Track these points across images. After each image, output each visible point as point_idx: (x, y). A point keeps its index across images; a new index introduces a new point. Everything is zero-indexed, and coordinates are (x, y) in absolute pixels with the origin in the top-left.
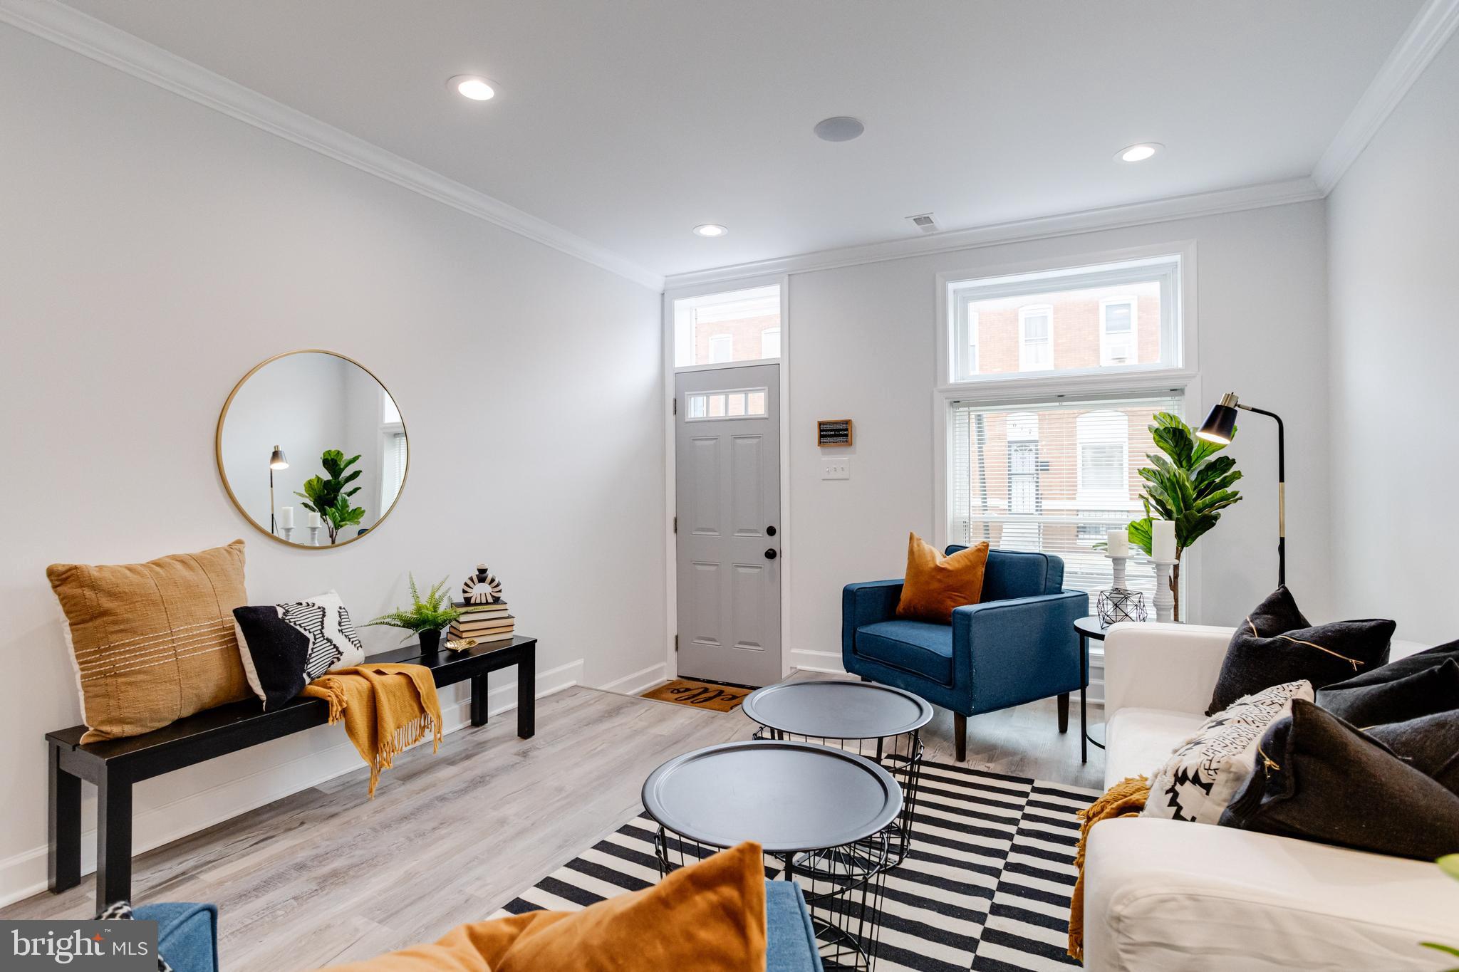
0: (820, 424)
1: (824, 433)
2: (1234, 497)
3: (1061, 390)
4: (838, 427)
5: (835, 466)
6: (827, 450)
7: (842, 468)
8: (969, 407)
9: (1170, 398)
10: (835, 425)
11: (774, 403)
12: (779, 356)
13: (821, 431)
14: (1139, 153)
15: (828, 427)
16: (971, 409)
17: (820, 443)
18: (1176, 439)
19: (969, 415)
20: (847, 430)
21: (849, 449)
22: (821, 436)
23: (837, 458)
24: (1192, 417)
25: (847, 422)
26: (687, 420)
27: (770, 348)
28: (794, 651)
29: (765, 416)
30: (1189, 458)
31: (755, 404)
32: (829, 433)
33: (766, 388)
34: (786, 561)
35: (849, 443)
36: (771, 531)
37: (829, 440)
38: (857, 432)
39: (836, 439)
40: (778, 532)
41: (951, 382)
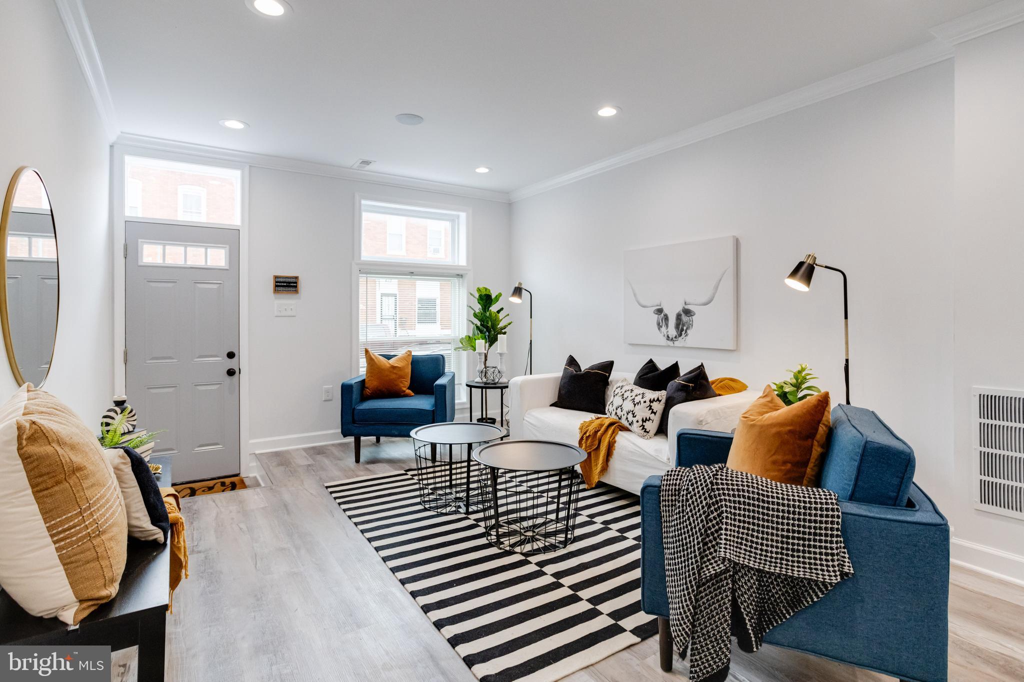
0: (276, 277)
1: (279, 284)
2: (508, 325)
4: (287, 280)
5: (286, 307)
6: (278, 295)
7: (291, 309)
8: (367, 274)
9: (456, 279)
10: (287, 279)
11: (234, 257)
12: (240, 224)
13: (276, 282)
14: (482, 170)
15: (282, 280)
16: (368, 275)
17: (275, 291)
18: (486, 301)
19: (367, 279)
20: (296, 283)
21: (295, 296)
22: (276, 286)
23: (287, 301)
25: (297, 278)
26: (140, 264)
27: (233, 217)
28: (252, 441)
29: (227, 268)
30: (489, 307)
31: (217, 257)
32: (283, 284)
33: (227, 246)
34: (244, 377)
35: (297, 292)
36: (231, 355)
37: (282, 289)
38: (302, 285)
39: (287, 289)
40: (237, 356)
41: (362, 259)
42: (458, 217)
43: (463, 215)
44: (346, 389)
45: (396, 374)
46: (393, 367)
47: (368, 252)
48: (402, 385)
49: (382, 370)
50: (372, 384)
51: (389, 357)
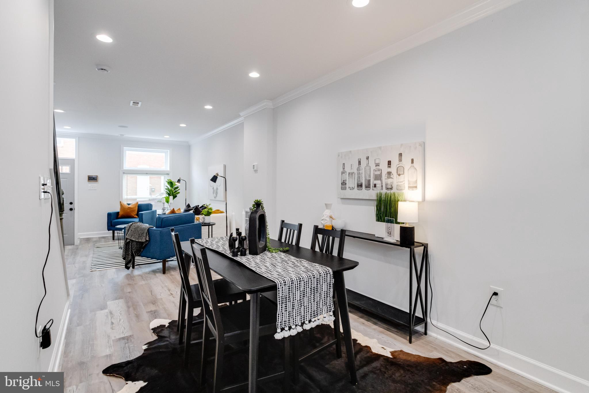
0: (88, 176)
2: (179, 193)
3: (147, 172)
4: (93, 177)
5: (92, 186)
6: (89, 182)
7: (95, 187)
8: (127, 174)
9: (166, 175)
11: (72, 169)
12: (75, 157)
13: (89, 178)
14: (167, 137)
15: (91, 177)
17: (88, 181)
18: (171, 184)
20: (96, 178)
21: (97, 183)
22: (89, 179)
23: (93, 184)
24: (174, 180)
25: (96, 176)
27: (73, 155)
28: (79, 234)
29: (70, 173)
30: (172, 186)
31: (66, 169)
33: (70, 165)
34: (76, 211)
35: (97, 181)
36: (71, 203)
37: (91, 180)
38: (99, 179)
39: (93, 180)
40: (73, 204)
41: (124, 168)
42: (168, 151)
43: (169, 151)
44: (109, 215)
45: (130, 210)
46: (130, 208)
47: (127, 166)
48: (132, 214)
49: (125, 208)
50: (120, 214)
51: (129, 204)
